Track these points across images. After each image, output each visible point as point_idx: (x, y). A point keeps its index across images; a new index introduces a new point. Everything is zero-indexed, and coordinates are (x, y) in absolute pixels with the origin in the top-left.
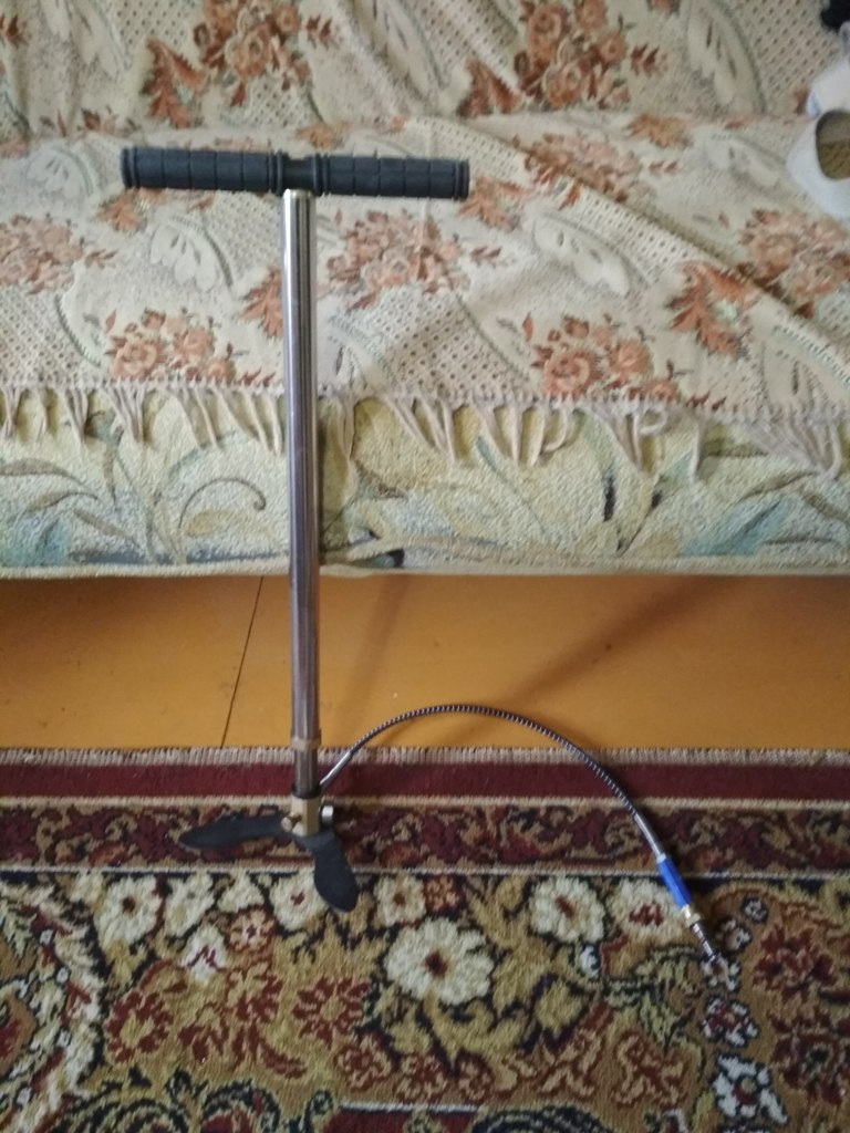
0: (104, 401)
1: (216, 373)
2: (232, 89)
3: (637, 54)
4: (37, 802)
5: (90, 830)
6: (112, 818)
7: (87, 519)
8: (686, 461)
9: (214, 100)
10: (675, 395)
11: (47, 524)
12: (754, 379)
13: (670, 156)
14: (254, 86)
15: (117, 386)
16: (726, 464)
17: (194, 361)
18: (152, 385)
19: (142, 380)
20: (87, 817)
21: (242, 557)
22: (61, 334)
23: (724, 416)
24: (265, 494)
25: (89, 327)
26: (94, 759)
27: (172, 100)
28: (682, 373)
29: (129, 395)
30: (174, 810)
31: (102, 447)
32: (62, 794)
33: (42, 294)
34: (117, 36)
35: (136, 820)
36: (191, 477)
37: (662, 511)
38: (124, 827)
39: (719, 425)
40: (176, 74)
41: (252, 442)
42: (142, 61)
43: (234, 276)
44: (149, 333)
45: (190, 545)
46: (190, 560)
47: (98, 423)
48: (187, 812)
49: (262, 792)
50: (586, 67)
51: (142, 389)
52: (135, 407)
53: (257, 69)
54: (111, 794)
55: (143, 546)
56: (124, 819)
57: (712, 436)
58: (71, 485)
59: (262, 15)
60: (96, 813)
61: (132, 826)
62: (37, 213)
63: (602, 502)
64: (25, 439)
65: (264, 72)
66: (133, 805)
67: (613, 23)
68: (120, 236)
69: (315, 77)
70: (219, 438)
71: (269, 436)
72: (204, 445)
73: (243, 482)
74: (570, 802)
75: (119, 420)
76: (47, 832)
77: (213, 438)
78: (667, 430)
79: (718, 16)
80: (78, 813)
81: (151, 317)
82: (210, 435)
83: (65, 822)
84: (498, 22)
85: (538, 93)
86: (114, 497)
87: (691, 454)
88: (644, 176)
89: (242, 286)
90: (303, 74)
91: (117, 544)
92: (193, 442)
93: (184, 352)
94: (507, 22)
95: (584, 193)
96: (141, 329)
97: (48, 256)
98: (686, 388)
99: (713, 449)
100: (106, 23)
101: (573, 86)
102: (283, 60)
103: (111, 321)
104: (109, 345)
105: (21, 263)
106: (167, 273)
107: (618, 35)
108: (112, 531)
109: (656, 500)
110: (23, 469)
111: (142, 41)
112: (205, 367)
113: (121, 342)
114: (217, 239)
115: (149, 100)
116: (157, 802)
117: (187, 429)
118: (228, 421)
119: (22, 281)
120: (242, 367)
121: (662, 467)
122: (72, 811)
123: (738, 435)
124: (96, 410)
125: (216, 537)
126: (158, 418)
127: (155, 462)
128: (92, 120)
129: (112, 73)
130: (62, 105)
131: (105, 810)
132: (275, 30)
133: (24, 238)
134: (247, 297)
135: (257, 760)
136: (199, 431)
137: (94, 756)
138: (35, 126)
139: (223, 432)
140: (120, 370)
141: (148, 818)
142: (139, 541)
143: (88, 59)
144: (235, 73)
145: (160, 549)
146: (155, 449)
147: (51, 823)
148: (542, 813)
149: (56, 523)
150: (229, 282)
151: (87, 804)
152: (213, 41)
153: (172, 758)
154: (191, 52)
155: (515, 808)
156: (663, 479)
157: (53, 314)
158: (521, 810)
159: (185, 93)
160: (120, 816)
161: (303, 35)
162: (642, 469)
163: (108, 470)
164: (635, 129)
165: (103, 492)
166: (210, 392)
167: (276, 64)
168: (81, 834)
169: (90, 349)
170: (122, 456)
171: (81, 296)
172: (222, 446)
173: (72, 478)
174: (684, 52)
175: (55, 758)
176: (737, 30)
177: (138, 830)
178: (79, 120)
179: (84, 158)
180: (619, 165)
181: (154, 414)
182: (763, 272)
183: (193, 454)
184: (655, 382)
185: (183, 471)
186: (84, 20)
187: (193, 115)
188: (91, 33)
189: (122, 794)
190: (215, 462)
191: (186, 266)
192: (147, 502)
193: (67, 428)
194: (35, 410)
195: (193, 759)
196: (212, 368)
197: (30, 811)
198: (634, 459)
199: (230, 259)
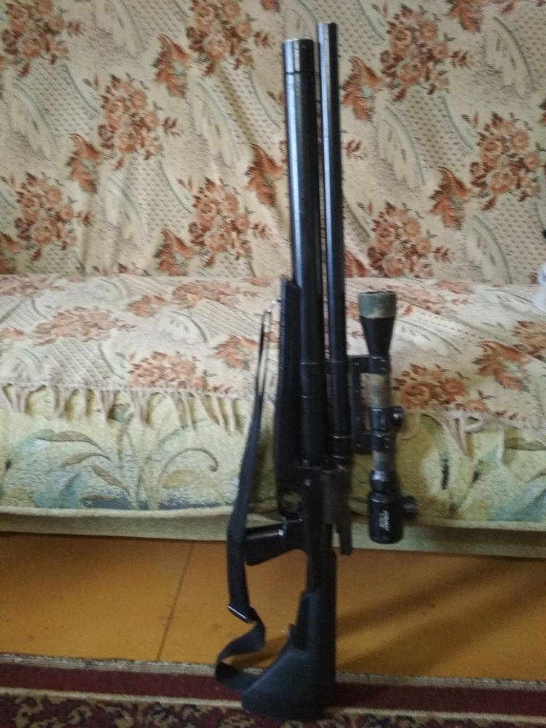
0: (124, 398)
1: (196, 385)
2: (206, 258)
3: (438, 250)
4: (20, 692)
5: (55, 715)
6: (74, 708)
7: (99, 472)
8: (494, 451)
9: (196, 263)
10: (484, 410)
11: (72, 475)
12: (534, 403)
13: (462, 297)
14: (220, 256)
15: (133, 389)
16: (521, 454)
17: (183, 377)
18: (156, 390)
19: (149, 387)
20: (55, 705)
21: (196, 506)
22: (101, 362)
23: (518, 423)
24: (219, 459)
25: (119, 359)
26: (65, 664)
27: (171, 261)
28: (488, 397)
29: (140, 395)
30: (119, 705)
31: (118, 425)
32: (39, 688)
33: (90, 342)
34: (145, 226)
35: (92, 710)
36: (172, 447)
37: (480, 485)
38: (81, 714)
39: (516, 428)
40: (176, 248)
41: (215, 427)
42: (158, 238)
43: (208, 337)
44: (155, 363)
45: (164, 495)
46: (162, 507)
47: (118, 411)
48: (130, 706)
49: (185, 696)
50: (407, 256)
51: (149, 391)
52: (143, 402)
53: (222, 248)
54: (74, 689)
55: (133, 494)
56: (83, 708)
57: (511, 436)
58: (93, 449)
59: (228, 220)
60: (63, 703)
61: (89, 714)
62: (90, 306)
63: (440, 475)
64: (69, 418)
65: (226, 250)
66: (90, 698)
67: (424, 235)
68: (139, 318)
69: (254, 254)
70: (194, 422)
71: (226, 423)
72: (184, 427)
73: (206, 452)
74: (413, 714)
75: (132, 410)
76: (25, 715)
77: (189, 422)
78: (481, 430)
79: (483, 231)
80: (49, 701)
81: (157, 355)
82: (188, 420)
83: (40, 708)
84: (360, 230)
85: (380, 269)
86: (121, 458)
87: (497, 446)
88: (449, 305)
89: (214, 342)
90: (248, 252)
91: (116, 491)
92: (178, 424)
93: (177, 372)
94: (365, 231)
95: (415, 309)
96: (151, 361)
97: (96, 325)
98: (491, 405)
99: (512, 444)
100: (140, 218)
101: (400, 266)
102: (237, 244)
103: (132, 357)
104: (131, 368)
105: (79, 328)
106: (168, 336)
107: (426, 241)
108: (115, 482)
109: (476, 476)
110: (65, 437)
111: (159, 229)
112: (190, 381)
113: (137, 367)
114: (197, 322)
115: (158, 260)
116: (108, 697)
117: (175, 416)
118: (201, 412)
119: (79, 335)
120: (212, 382)
121: (479, 454)
122: (45, 700)
123: (527, 436)
124: (119, 402)
125: (182, 489)
126: (157, 409)
127: (151, 436)
128: (123, 269)
129: (139, 245)
130: (107, 260)
131: (70, 701)
132: (235, 228)
133: (81, 317)
134: (216, 348)
135: (183, 672)
136: (182, 418)
137: (65, 662)
138: (89, 269)
139: (196, 419)
140: (137, 380)
141: (100, 708)
142: (130, 490)
143: (126, 236)
144: (210, 250)
145: (143, 497)
146: (152, 428)
147: (29, 708)
148: (393, 721)
149: (78, 476)
150: (205, 340)
151: (56, 695)
152: (198, 232)
153: (120, 666)
154: (186, 237)
155: (373, 716)
156: (481, 462)
157: (97, 352)
158: (378, 718)
159: (179, 258)
160: (79, 706)
161: (250, 232)
162: (465, 454)
163: (120, 439)
164: (439, 285)
165: (114, 456)
166: (191, 395)
167: (233, 246)
168: (50, 718)
169: (118, 370)
170: (130, 431)
171: (115, 344)
172: (195, 428)
173: (95, 444)
174: (464, 250)
175: (37, 661)
176: (495, 240)
177: (91, 718)
178: (116, 269)
179: (119, 284)
180: (433, 300)
181: (154, 407)
182: (531, 349)
183: (175, 433)
184: (472, 401)
185: (168, 442)
186: (128, 217)
187: (183, 270)
188: (131, 223)
189: (82, 690)
190: (190, 438)
191: (179, 333)
192: (141, 463)
193: (98, 413)
194: (79, 402)
195: (136, 669)
196: (195, 381)
197: (15, 698)
198: (461, 447)
199: (206, 331)
